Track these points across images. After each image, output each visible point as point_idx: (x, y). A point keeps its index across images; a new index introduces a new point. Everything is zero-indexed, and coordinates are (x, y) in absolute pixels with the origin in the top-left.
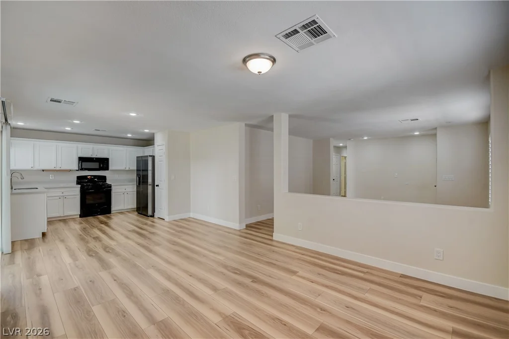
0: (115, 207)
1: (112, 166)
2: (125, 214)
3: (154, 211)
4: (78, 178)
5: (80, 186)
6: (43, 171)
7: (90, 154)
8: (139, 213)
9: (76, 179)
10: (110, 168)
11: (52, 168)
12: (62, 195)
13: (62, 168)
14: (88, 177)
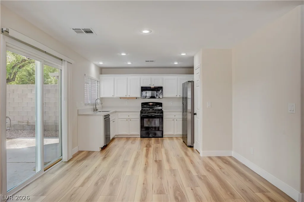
2: (173, 139)
7: (149, 84)
10: (164, 95)
11: (124, 96)
12: (128, 117)
13: (130, 96)
14: (151, 104)
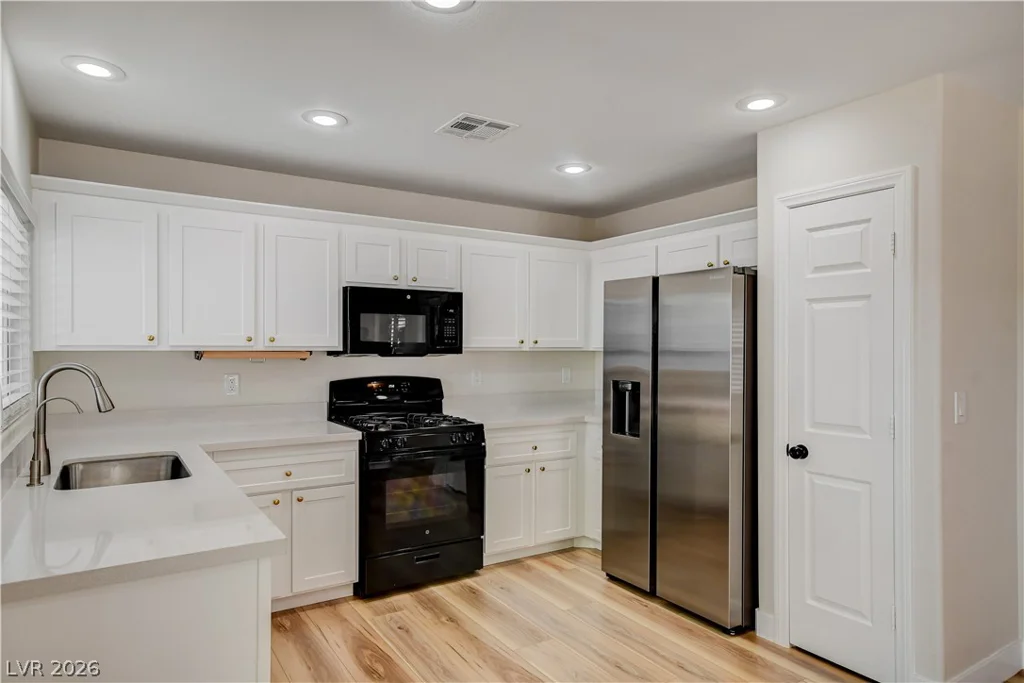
0: (497, 542)
1: (474, 335)
2: (529, 569)
3: (752, 599)
4: (338, 389)
5: (358, 435)
6: (199, 355)
7: (391, 274)
8: (612, 578)
9: (324, 396)
10: (469, 340)
11: (238, 342)
12: (283, 483)
13: (280, 345)
14: (374, 385)
